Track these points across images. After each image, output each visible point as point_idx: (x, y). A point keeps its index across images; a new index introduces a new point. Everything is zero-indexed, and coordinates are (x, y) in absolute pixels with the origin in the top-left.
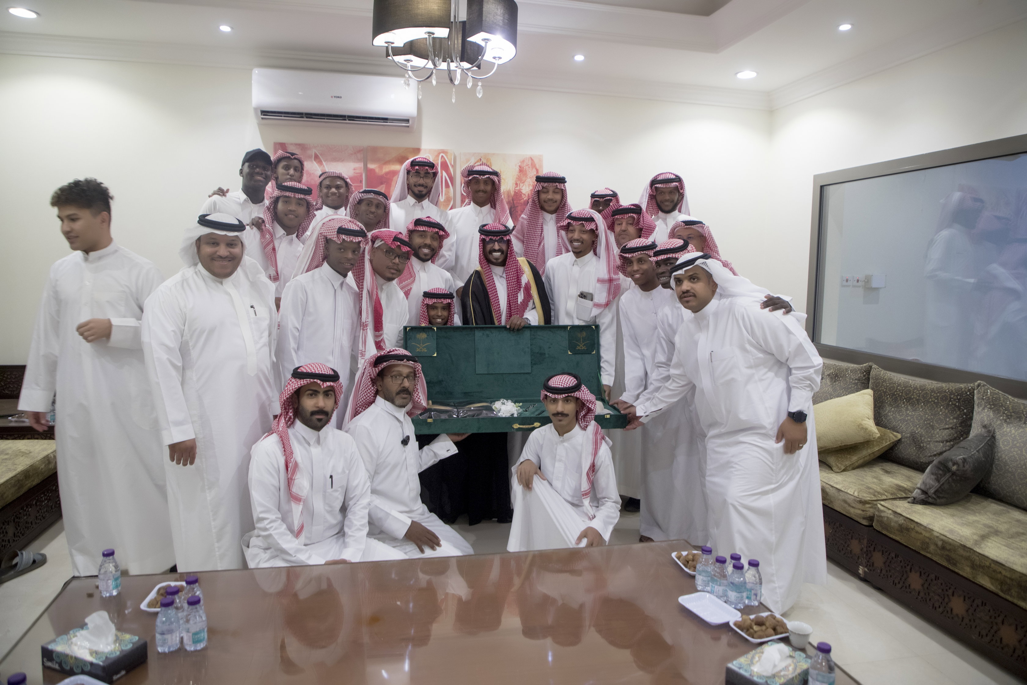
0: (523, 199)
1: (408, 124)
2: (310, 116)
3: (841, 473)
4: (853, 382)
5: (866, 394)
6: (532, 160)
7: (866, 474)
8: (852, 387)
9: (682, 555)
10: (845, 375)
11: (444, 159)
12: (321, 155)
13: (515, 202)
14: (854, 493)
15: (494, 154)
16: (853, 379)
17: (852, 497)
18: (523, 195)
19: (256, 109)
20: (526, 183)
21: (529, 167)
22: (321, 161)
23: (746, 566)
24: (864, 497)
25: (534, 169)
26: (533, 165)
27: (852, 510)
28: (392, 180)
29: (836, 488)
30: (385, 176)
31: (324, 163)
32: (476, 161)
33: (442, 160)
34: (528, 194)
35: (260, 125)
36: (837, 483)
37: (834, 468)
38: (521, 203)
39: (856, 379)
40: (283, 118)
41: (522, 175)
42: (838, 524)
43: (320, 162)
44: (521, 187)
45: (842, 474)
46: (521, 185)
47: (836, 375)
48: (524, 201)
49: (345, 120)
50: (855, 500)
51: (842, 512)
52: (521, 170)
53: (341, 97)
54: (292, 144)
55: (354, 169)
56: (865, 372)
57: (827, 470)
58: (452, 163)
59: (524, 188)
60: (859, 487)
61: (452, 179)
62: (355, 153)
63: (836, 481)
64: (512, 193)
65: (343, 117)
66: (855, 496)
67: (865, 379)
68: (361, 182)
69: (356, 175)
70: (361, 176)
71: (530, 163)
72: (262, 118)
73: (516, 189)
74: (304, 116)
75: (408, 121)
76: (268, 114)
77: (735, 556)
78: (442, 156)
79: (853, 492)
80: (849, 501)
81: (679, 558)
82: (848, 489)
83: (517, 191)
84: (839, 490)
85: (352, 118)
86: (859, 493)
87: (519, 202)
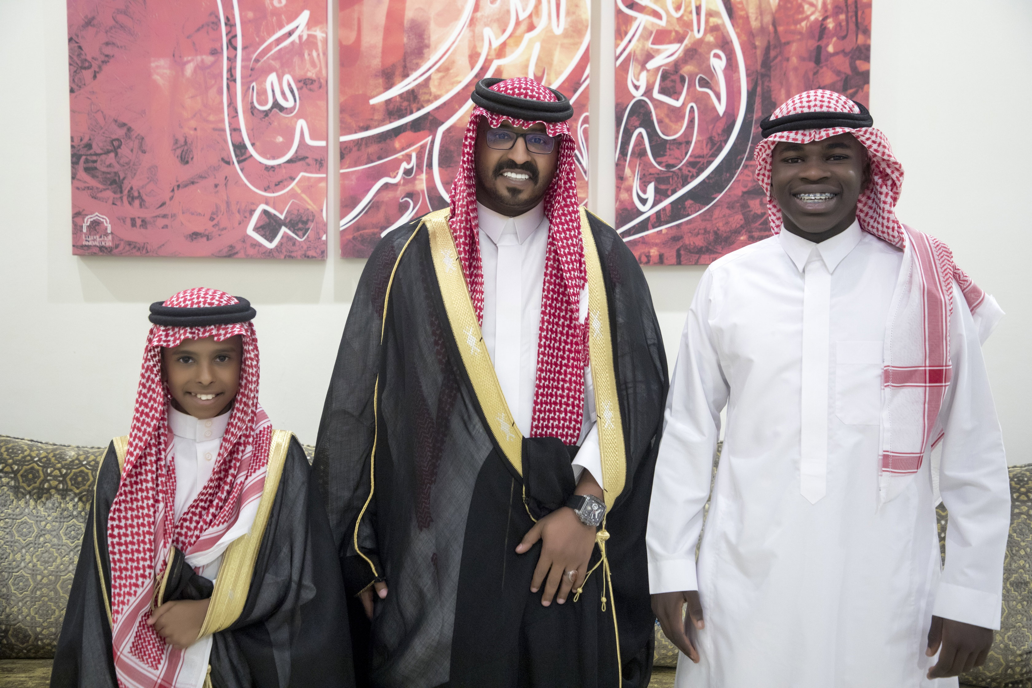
0: (807, 18)
13: (781, 29)
18: (806, 7)
34: (824, 4)
38: (800, 33)
48: (811, 28)
87: (793, 27)
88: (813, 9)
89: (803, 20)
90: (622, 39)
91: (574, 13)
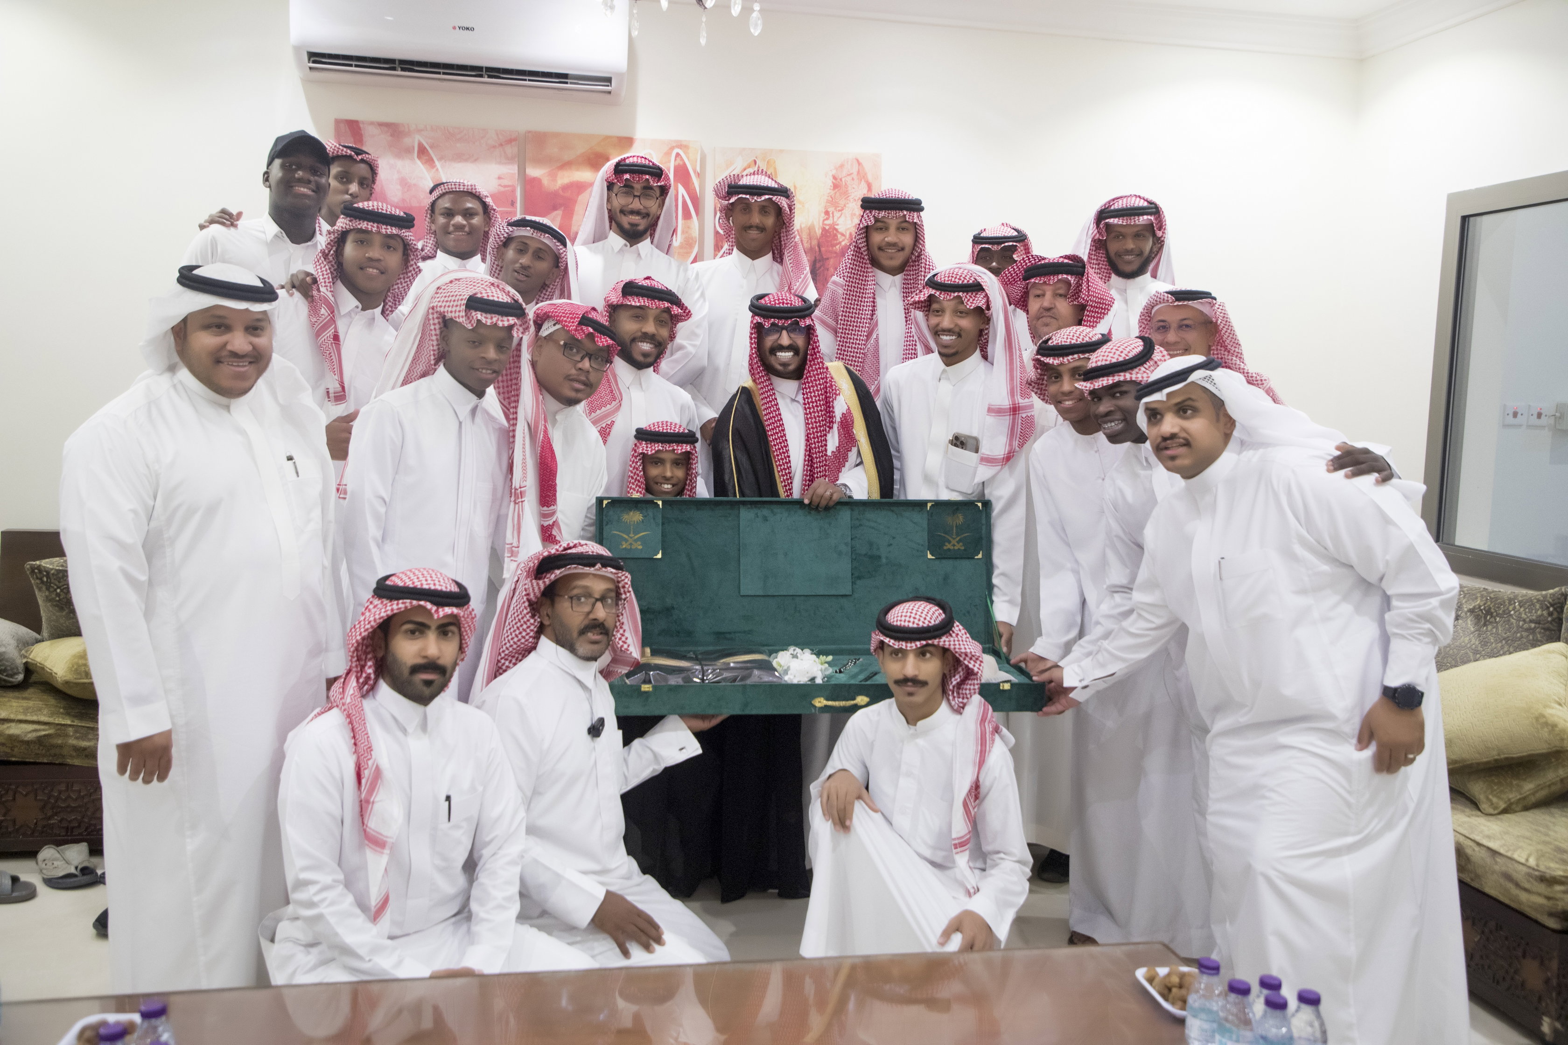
0: (840, 243)
1: (609, 88)
2: (409, 65)
3: (1499, 817)
4: (1526, 626)
5: (1553, 652)
6: (859, 163)
7: (1553, 820)
8: (1522, 637)
9: (1157, 974)
10: (1507, 612)
11: (682, 159)
12: (431, 147)
13: (823, 249)
14: (1527, 860)
15: (781, 151)
16: (1524, 620)
17: (1524, 869)
18: (839, 236)
19: (297, 49)
20: (847, 212)
21: (853, 179)
22: (432, 160)
23: (1293, 1003)
24: (1549, 868)
25: (863, 182)
26: (862, 175)
27: (1524, 896)
28: (576, 201)
29: (1489, 848)
30: (561, 192)
31: (437, 163)
32: (745, 164)
33: (677, 163)
34: (851, 234)
35: (306, 81)
36: (1489, 837)
37: (1484, 806)
38: (836, 253)
39: (1531, 621)
40: (353, 69)
41: (838, 194)
42: (1492, 924)
43: (430, 162)
44: (835, 220)
45: (1501, 820)
46: (837, 214)
47: (1489, 612)
49: (481, 76)
50: (1529, 875)
51: (1501, 898)
52: (836, 186)
53: (472, 29)
54: (372, 123)
55: (499, 178)
56: (1552, 605)
57: (1467, 810)
58: (698, 169)
59: (840, 221)
60: (1540, 847)
61: (696, 201)
62: (501, 145)
63: (1487, 833)
64: (819, 232)
65: (477, 71)
66: (1529, 867)
67: (1553, 620)
68: (513, 203)
69: (502, 189)
70: (514, 191)
71: (855, 171)
72: (310, 68)
73: (826, 222)
74: (397, 65)
75: (608, 80)
76: (324, 60)
77: (1267, 981)
78: (678, 155)
79: (1525, 857)
80: (1515, 876)
81: (1151, 980)
82: (1515, 851)
83: (827, 228)
84: (1494, 853)
85: (495, 72)
86: (1538, 859)
87: (831, 249)
88: (843, 238)
89: (837, 244)
90: (719, 251)
91: (687, 232)
